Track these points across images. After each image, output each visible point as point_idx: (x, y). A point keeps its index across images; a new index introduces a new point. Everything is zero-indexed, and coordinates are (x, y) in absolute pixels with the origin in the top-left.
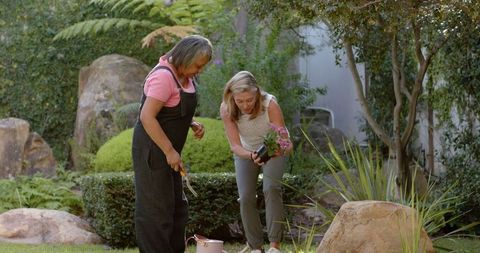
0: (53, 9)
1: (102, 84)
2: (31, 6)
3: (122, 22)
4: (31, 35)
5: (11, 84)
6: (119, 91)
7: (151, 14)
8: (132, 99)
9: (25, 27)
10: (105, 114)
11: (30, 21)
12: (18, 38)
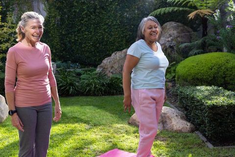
0: (147, 4)
1: (169, 35)
2: (139, 3)
3: (176, 9)
4: (139, 14)
5: (131, 33)
6: (177, 37)
7: (188, 5)
8: (182, 41)
9: (136, 11)
10: (171, 47)
11: (138, 9)
12: (134, 15)
